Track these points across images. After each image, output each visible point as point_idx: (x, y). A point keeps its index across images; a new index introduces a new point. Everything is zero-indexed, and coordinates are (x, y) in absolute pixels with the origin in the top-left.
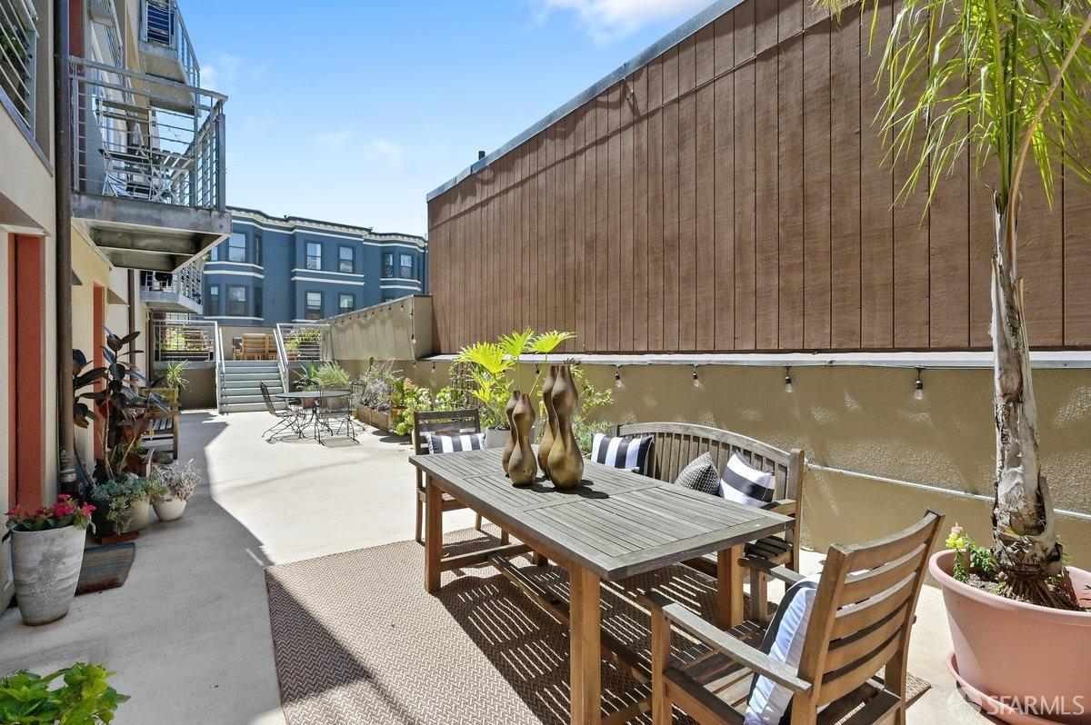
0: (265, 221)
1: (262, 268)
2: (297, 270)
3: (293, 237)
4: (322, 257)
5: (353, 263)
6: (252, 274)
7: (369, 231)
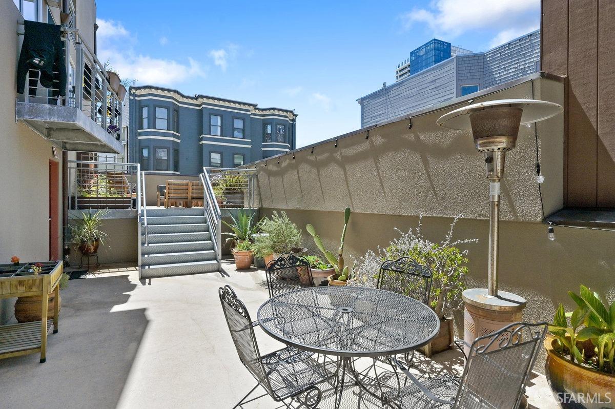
0: (181, 99)
1: (179, 135)
2: (204, 136)
3: (201, 111)
4: (222, 126)
5: (243, 131)
6: (172, 139)
7: (255, 106)
